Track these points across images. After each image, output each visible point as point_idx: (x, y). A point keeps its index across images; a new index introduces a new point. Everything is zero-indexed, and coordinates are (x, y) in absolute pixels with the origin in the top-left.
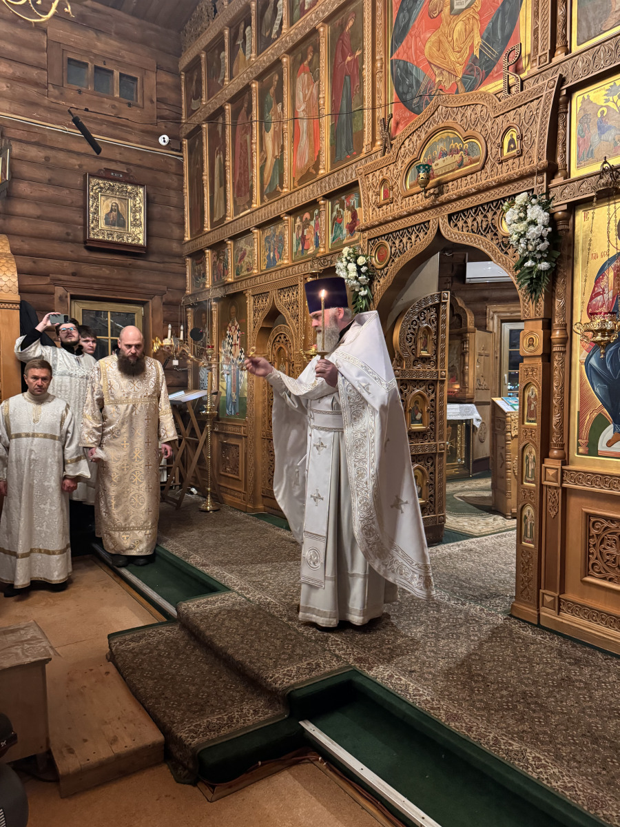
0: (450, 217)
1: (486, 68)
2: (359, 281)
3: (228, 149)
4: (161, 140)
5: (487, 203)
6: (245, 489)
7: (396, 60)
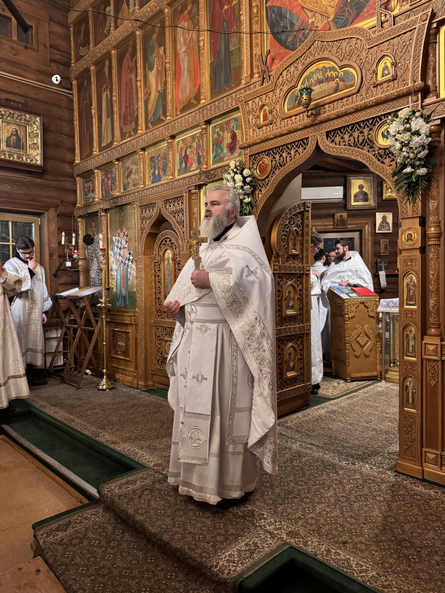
0: (328, 133)
1: (357, 9)
2: (244, 190)
3: (114, 87)
4: (54, 79)
5: (363, 121)
6: (136, 369)
7: (271, 7)
